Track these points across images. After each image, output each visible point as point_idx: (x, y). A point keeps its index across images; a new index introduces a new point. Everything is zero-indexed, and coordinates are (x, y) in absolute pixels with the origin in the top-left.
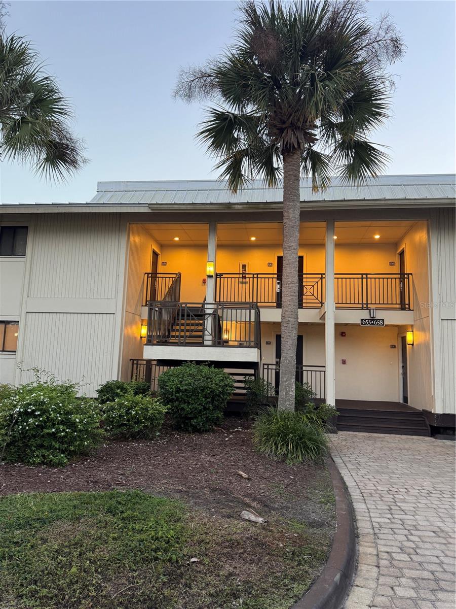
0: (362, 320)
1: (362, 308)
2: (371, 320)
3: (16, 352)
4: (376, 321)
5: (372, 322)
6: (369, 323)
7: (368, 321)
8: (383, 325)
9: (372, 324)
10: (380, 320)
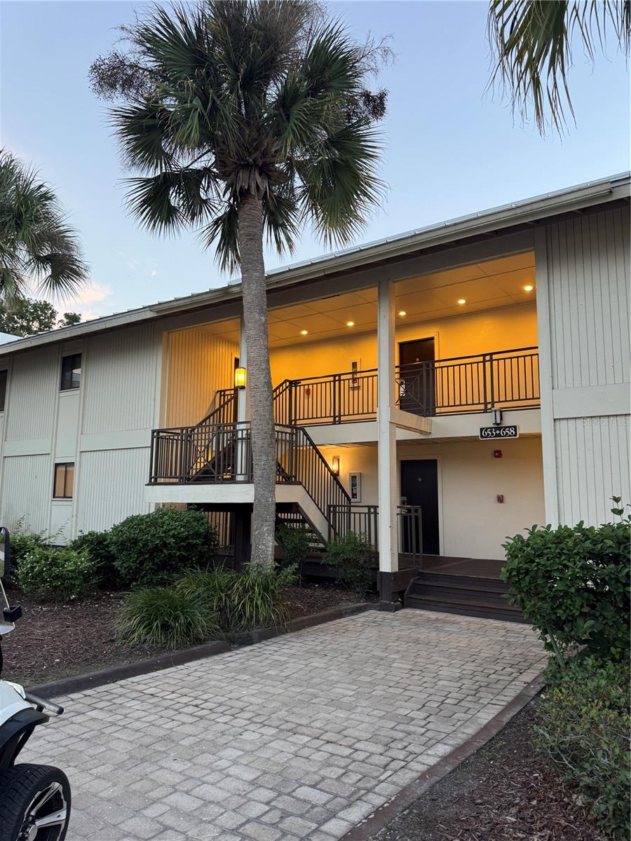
0: (482, 429)
1: (485, 411)
2: (496, 429)
3: (71, 498)
4: (504, 430)
5: (498, 432)
6: (492, 434)
7: (491, 431)
8: (515, 435)
9: (499, 435)
10: (509, 427)
